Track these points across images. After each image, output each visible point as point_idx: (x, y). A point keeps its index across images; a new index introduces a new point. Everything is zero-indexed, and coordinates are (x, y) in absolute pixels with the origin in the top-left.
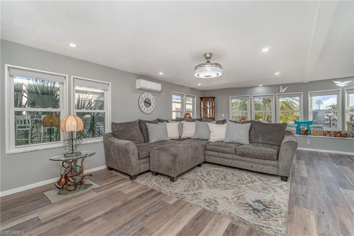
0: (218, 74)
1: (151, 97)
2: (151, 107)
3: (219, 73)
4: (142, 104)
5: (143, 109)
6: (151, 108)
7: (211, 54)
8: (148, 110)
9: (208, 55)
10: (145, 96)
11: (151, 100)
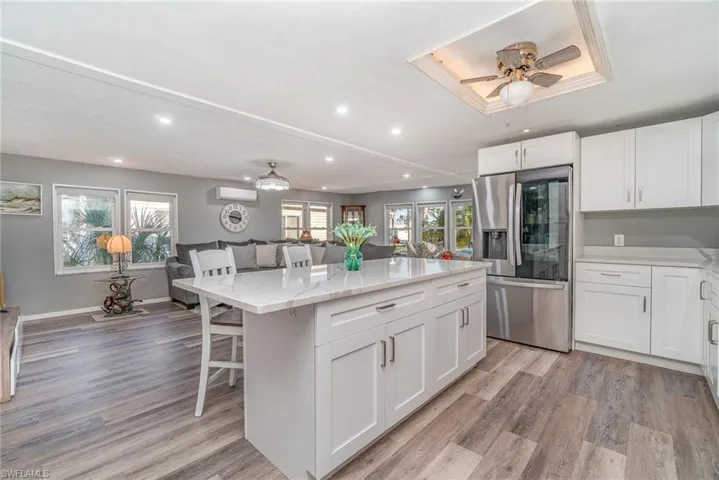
1: (240, 209)
2: (241, 223)
4: (227, 220)
5: (227, 226)
6: (242, 225)
8: (235, 228)
9: (273, 164)
10: (230, 208)
11: (242, 213)
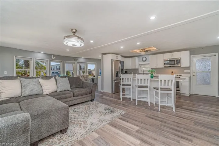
0: (81, 45)
3: (81, 43)
7: (76, 30)
9: (74, 30)
